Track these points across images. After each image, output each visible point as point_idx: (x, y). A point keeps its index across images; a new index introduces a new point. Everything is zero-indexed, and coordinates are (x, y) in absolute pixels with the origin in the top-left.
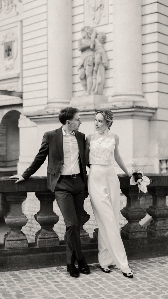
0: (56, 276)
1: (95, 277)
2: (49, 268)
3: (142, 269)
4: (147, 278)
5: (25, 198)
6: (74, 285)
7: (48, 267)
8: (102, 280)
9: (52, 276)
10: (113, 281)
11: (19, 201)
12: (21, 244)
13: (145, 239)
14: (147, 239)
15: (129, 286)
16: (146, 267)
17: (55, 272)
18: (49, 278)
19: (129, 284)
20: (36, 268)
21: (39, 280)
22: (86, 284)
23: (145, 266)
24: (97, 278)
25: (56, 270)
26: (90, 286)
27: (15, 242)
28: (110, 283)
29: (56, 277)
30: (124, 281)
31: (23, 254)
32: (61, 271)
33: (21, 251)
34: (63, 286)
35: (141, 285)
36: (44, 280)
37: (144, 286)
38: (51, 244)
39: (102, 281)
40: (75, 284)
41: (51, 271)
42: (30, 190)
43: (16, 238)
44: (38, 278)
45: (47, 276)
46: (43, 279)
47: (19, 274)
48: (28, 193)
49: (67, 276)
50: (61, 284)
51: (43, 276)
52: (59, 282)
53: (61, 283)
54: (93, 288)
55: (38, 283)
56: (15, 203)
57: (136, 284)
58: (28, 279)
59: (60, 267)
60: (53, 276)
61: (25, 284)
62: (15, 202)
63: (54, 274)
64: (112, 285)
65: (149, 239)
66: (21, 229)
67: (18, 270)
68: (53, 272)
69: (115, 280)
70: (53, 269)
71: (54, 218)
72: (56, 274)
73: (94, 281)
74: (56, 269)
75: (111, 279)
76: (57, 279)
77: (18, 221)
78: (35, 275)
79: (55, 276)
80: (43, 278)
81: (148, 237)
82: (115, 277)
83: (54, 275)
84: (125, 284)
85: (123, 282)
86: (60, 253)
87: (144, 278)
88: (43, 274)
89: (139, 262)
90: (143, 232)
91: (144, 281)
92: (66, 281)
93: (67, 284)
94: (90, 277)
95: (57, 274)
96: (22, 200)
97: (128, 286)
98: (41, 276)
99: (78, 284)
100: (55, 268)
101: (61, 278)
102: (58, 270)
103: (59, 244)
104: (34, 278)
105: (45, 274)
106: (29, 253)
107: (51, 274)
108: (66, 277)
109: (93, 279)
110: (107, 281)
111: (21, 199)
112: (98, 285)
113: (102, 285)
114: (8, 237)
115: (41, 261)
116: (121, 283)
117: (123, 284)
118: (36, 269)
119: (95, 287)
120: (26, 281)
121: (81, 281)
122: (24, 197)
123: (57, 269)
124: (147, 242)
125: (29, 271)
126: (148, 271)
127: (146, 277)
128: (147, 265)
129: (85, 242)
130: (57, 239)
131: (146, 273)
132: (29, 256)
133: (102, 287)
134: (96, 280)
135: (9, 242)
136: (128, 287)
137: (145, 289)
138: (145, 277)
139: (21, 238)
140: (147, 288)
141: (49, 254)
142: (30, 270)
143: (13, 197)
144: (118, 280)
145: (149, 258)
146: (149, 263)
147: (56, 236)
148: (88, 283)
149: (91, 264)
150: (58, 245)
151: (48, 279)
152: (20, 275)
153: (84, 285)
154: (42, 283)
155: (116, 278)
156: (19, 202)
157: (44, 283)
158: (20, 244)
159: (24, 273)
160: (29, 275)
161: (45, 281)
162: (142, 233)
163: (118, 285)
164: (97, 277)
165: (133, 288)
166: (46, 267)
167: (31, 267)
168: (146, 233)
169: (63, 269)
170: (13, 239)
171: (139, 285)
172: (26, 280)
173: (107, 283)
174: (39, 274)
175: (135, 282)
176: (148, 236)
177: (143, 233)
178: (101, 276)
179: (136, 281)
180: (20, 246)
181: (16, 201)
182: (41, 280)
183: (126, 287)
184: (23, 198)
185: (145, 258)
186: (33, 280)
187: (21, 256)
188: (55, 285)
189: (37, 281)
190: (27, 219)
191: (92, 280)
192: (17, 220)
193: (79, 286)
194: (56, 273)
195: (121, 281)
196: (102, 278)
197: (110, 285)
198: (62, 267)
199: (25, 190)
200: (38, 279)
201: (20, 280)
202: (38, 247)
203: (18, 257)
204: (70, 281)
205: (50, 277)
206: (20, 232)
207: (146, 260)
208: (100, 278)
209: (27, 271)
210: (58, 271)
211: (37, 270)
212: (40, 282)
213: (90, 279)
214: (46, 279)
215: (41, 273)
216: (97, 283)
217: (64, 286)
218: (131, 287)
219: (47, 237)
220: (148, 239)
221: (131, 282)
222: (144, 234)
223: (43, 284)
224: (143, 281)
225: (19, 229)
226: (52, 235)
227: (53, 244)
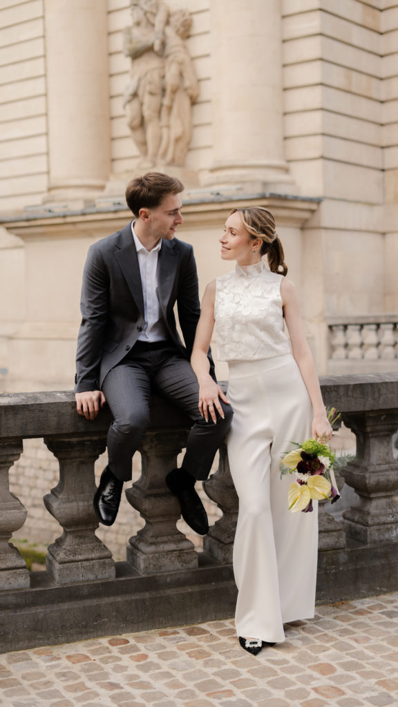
0: (111, 665)
1: (219, 667)
2: (89, 641)
3: (340, 636)
4: (360, 662)
5: (19, 455)
6: (165, 695)
7: (86, 639)
8: (237, 674)
9: (99, 668)
10: (269, 676)
11: (2, 463)
12: (10, 581)
13: (340, 551)
14: (346, 549)
15: (316, 690)
16: (350, 628)
17: (108, 655)
18: (91, 673)
19: (315, 684)
20: (55, 644)
21: (67, 680)
22: (197, 691)
23: (345, 625)
24: (223, 668)
25: (110, 647)
26: (209, 695)
28: (262, 684)
29: (110, 671)
30: (300, 674)
31: (17, 607)
32: (123, 652)
33: (11, 599)
34: (135, 698)
35: (349, 687)
36: (80, 680)
37: (355, 689)
38: (91, 577)
39: (241, 677)
40: (166, 690)
41: (95, 652)
42: (31, 433)
44: (64, 675)
45: (86, 667)
46: (76, 677)
47: (10, 663)
48: (25, 441)
49: (141, 665)
50: (129, 693)
51: (76, 668)
52: (122, 685)
53: (128, 689)
54: (219, 701)
55: (64, 693)
57: (333, 683)
58: (35, 681)
59: (118, 637)
60: (103, 665)
61: (27, 697)
63: (105, 661)
64: (268, 688)
65: (352, 551)
66: (9, 538)
67: (4, 652)
68: (101, 654)
69: (275, 673)
70: (100, 644)
72: (110, 660)
73: (218, 679)
74: (107, 645)
75: (265, 672)
76: (115, 678)
78: (52, 667)
79: (108, 668)
80: (75, 673)
81: (348, 544)
82: (274, 662)
83: (107, 663)
84: (303, 686)
85: (297, 678)
86: (119, 599)
87: (352, 662)
88: (74, 663)
89: (328, 614)
90: (335, 531)
91: (353, 674)
92: (141, 682)
93: (144, 691)
94: (206, 667)
95: (113, 662)
96: (11, 459)
97: (313, 692)
98: (69, 668)
99: (177, 691)
100: (104, 641)
101: (125, 673)
102: (115, 647)
103: (113, 574)
104: (51, 676)
105: (79, 661)
106: (34, 604)
107: (98, 662)
108: (142, 670)
109: (215, 674)
110: (253, 678)
111: (8, 456)
112: (230, 693)
113: (242, 692)
115: (68, 625)
116: (294, 684)
117: (299, 685)
118: (55, 647)
119: (224, 699)
120: (31, 685)
121: (183, 681)
122: (15, 453)
123: (111, 643)
124: (346, 557)
125: (34, 653)
126: (356, 641)
127: (356, 660)
128: (352, 622)
129: (184, 565)
130: (107, 561)
131: (354, 648)
132: (34, 612)
133: (243, 697)
134: (224, 675)
136: (313, 695)
137: (361, 700)
138: (353, 659)
139: (9, 564)
140: (365, 696)
141: (88, 603)
142: (36, 649)
144: (282, 674)
145: (352, 600)
146: (354, 616)
147: (106, 553)
148: (202, 687)
149: (200, 623)
150: (113, 578)
151: (91, 678)
152: (11, 668)
153: (192, 694)
154: (75, 691)
155: (276, 668)
157: (82, 690)
158: (8, 579)
159: (23, 660)
160: (36, 665)
161: (83, 684)
162: (333, 535)
163: (287, 689)
164: (225, 664)
165: (327, 697)
166: (79, 640)
167: (41, 642)
168: (344, 534)
169: (128, 642)
171: (343, 687)
172: (30, 682)
173: (255, 685)
174: (64, 662)
175: (330, 679)
176: (347, 541)
177: (334, 533)
178: (234, 663)
179: (332, 675)
180: (7, 587)
182: (71, 683)
183: (309, 693)
184: (14, 455)
185: (341, 600)
186: (48, 683)
187: (11, 614)
188: (113, 698)
189: (59, 685)
190: (24, 510)
191: (212, 677)
193: (180, 695)
194: (110, 657)
195: (292, 677)
196: (240, 670)
197: (264, 691)
198: (124, 636)
199: (18, 433)
200: (64, 678)
201: (12, 686)
202: (56, 585)
203: (3, 615)
204: (152, 681)
205: (95, 672)
206: (7, 546)
207: (344, 607)
208: (233, 667)
209: (30, 652)
210: (115, 650)
211: (58, 651)
212: (68, 688)
213: (205, 674)
214: (83, 678)
215: (69, 657)
216: (227, 685)
217: (135, 700)
218: (323, 695)
219: (80, 557)
220: (349, 550)
221: (319, 679)
222: (339, 537)
223: (80, 694)
224: (349, 673)
225: (4, 537)
226: (95, 552)
227: (99, 577)
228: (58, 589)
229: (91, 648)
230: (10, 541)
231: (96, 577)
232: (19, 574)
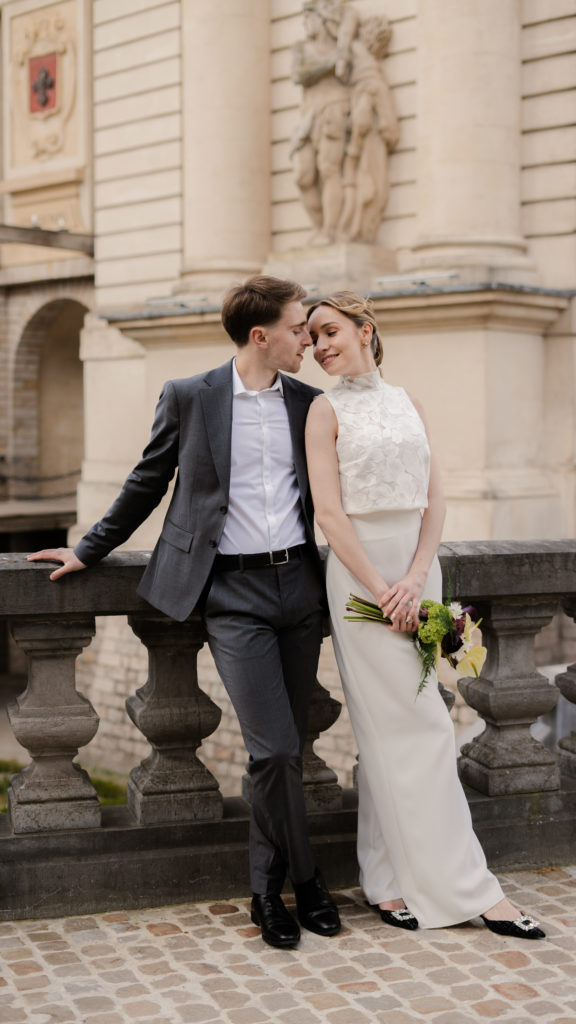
0: (209, 940)
1: (361, 950)
2: (182, 907)
3: (542, 914)
4: (567, 952)
5: (90, 638)
6: (281, 986)
7: (178, 904)
8: (387, 960)
9: (192, 943)
10: (432, 966)
11: (65, 649)
12: (73, 816)
13: (550, 794)
14: (560, 792)
15: (496, 988)
16: (559, 904)
17: (206, 926)
18: (180, 950)
19: (496, 979)
20: (134, 908)
21: (144, 958)
22: (326, 982)
23: (552, 900)
24: (368, 951)
25: (211, 916)
26: (341, 988)
27: (49, 806)
28: (419, 975)
29: (207, 948)
30: (477, 965)
31: (82, 853)
32: (229, 922)
33: (73, 842)
34: (236, 987)
35: (546, 987)
36: (162, 959)
37: (555, 990)
38: (188, 816)
39: (391, 966)
40: (283, 979)
41: (188, 922)
42: (107, 608)
43: (55, 794)
44: (140, 950)
45: (175, 941)
46: (157, 954)
47: (67, 931)
48: (99, 620)
49: (252, 943)
50: (229, 979)
51: (160, 942)
52: (220, 968)
53: (229, 974)
54: (356, 996)
55: (138, 975)
56: (48, 658)
57: (523, 980)
58: (99, 957)
59: (224, 902)
60: (197, 940)
61: (86, 978)
62: (50, 653)
63: (201, 934)
64: (429, 982)
65: (568, 795)
66: (73, 756)
67: (62, 917)
68: (197, 925)
69: (441, 961)
70: (197, 910)
71: (202, 716)
72: (208, 934)
73: (358, 967)
74: (207, 912)
75: (425, 960)
76: (212, 957)
77: (63, 728)
78: (126, 939)
79: (204, 944)
80: (157, 949)
81: (564, 785)
82: (441, 947)
83: (203, 938)
84: (480, 982)
85: (470, 970)
86: (227, 848)
87: (554, 952)
88: (157, 935)
89: (529, 883)
90: (545, 764)
91: (554, 968)
92: (249, 966)
93: (251, 978)
94: (342, 949)
95: (212, 936)
96: (79, 643)
97: (492, 990)
98: (149, 942)
99: (297, 980)
100: (204, 908)
101: (228, 952)
102: (218, 916)
103: (220, 813)
104: (122, 951)
105: (165, 933)
106: (106, 850)
107: (191, 935)
108: (251, 949)
109: (354, 959)
110: (408, 967)
111: (74, 639)
112: (373, 986)
113: (389, 986)
114: (23, 787)
115: (153, 882)
116: (467, 978)
117: (473, 980)
118: (134, 912)
119: (363, 995)
120: (94, 963)
121: (307, 966)
122: (85, 635)
123: (213, 911)
124: (560, 803)
125: (104, 919)
126: (564, 922)
127: (561, 949)
128: (563, 896)
129: (322, 804)
130: (212, 794)
131: (561, 933)
132: (104, 861)
133: (389, 992)
134: (367, 961)
135: (27, 807)
136: (492, 995)
137: (560, 1005)
138: (556, 948)
139: (72, 793)
140: (566, 999)
141: (182, 852)
142: (107, 914)
143: (42, 634)
144: (451, 964)
145: (567, 865)
146: (567, 888)
147: (210, 783)
148: (333, 976)
149: (343, 888)
150: (219, 819)
151: (178, 957)
152: (68, 938)
153: (318, 985)
154: (155, 973)
155: (443, 954)
156: (67, 653)
157: (163, 973)
158: (70, 814)
159: (86, 928)
160: (104, 935)
161: (166, 964)
162: (541, 771)
163: (454, 985)
164: (371, 946)
165: (512, 998)
166: (169, 904)
167: (114, 904)
168: (558, 770)
169: (237, 910)
170: (44, 795)
171: (537, 986)
172: (93, 958)
173: (411, 977)
174: (144, 933)
175: (520, 973)
176: (562, 781)
177: (543, 768)
178: (384, 945)
179: (522, 969)
180: (68, 824)
181: (54, 650)
182: (150, 961)
183: (485, 992)
184: (81, 638)
185: (551, 865)
186: (117, 961)
187: (73, 863)
188: (206, 985)
189: (132, 964)
190: (95, 717)
191: (350, 964)
192: (56, 725)
193: (300, 986)
194: (209, 930)
195: (465, 969)
196: (389, 954)
197: (422, 986)
198: (232, 902)
199: (87, 607)
200: (140, 955)
201: (66, 962)
202: (137, 825)
203: (62, 863)
204: (263, 965)
205: (185, 949)
206: (71, 768)
207: (554, 874)
208: (383, 951)
209: (98, 918)
210: (217, 921)
211: (135, 917)
212: (144, 969)
213: (341, 959)
214: (168, 956)
215: (151, 927)
216: (370, 975)
217: (237, 990)
218: (506, 995)
219: (173, 787)
220: (565, 793)
221: (504, 973)
222: (550, 774)
223: (159, 977)
224: (548, 967)
225: (66, 754)
226: (195, 780)
227: (199, 816)
228: (139, 830)
229: (185, 916)
230: (75, 760)
231: (195, 815)
232: (86, 807)
